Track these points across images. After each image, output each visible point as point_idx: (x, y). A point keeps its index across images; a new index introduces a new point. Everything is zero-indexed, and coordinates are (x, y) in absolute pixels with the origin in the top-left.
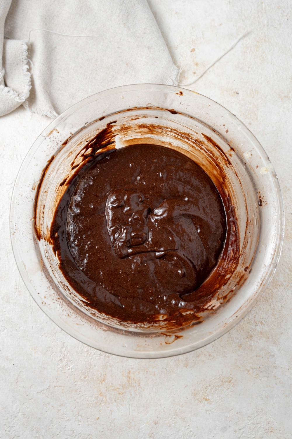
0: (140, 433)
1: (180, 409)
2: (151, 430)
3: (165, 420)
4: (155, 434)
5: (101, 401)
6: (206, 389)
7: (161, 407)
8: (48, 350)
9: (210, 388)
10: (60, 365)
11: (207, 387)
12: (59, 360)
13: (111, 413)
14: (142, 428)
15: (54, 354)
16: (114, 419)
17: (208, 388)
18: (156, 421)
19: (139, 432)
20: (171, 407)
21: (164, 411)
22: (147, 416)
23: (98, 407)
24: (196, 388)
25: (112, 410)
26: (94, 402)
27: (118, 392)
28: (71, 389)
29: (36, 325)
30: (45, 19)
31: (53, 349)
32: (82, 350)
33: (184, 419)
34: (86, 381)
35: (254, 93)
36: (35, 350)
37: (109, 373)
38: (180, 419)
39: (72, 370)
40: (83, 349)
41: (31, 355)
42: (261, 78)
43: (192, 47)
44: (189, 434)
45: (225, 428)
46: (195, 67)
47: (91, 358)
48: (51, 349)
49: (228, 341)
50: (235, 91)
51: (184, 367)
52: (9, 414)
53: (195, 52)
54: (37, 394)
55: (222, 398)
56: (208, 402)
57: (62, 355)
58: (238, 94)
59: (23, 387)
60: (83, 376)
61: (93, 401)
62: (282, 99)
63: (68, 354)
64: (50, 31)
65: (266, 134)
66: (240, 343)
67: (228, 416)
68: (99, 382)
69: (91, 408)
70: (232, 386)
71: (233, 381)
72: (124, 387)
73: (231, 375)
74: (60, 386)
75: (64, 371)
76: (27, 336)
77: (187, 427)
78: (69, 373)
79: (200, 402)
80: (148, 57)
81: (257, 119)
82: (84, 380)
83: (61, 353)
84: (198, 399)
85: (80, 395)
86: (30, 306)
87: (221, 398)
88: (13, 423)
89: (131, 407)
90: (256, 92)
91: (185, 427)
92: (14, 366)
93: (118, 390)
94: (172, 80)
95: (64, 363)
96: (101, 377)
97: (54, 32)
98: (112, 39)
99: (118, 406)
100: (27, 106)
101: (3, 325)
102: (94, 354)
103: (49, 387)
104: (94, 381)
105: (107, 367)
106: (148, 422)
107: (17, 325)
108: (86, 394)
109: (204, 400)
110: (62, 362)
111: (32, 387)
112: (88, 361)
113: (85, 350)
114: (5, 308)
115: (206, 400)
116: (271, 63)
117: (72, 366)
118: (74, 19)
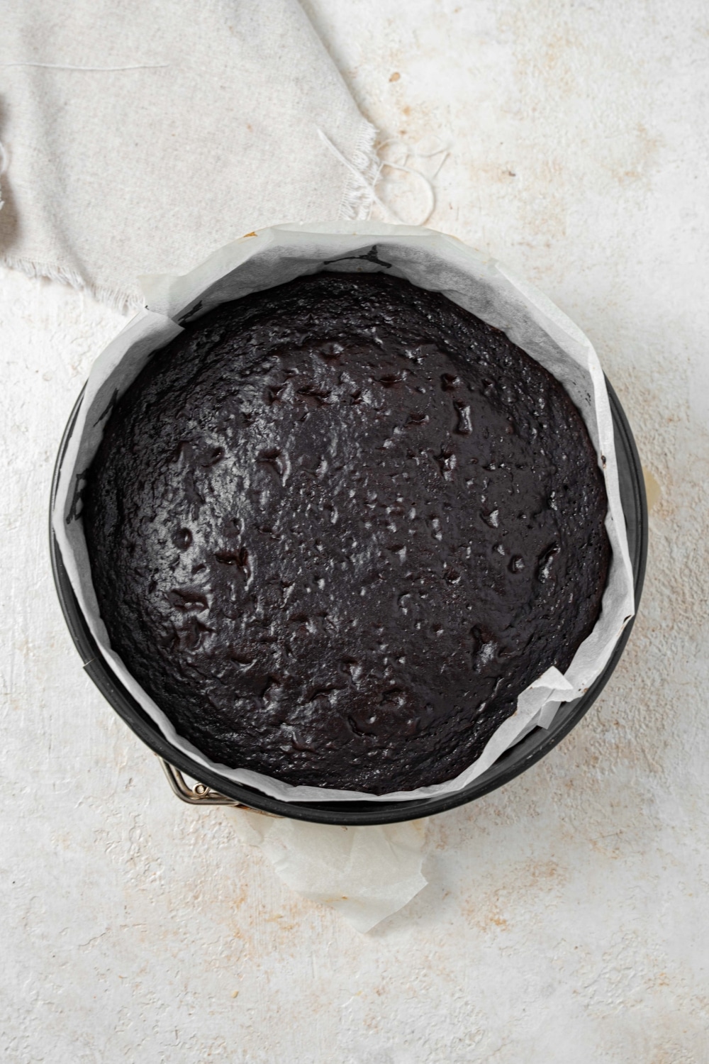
0: (343, 1021)
1: (436, 952)
2: (370, 1009)
3: (402, 983)
4: (379, 1018)
5: (241, 951)
6: (496, 897)
7: (389, 951)
8: (99, 838)
9: (505, 892)
10: (132, 871)
11: (497, 890)
12: (127, 861)
13: (268, 977)
14: (346, 1008)
15: (113, 846)
16: (277, 992)
17: (501, 892)
18: (380, 988)
19: (340, 1019)
20: (415, 948)
21: (397, 960)
22: (357, 977)
23: (233, 967)
24: (470, 897)
25: (269, 971)
26: (223, 956)
27: (280, 924)
28: (163, 928)
29: (64, 779)
30: (33, 36)
31: (110, 834)
32: (182, 830)
33: (448, 975)
34: (198, 906)
35: (552, 170)
36: (64, 841)
37: (254, 881)
38: (438, 975)
39: (163, 882)
40: (184, 829)
41: (56, 854)
42: (566, 133)
43: (393, 70)
44: (462, 1011)
45: (550, 986)
46: (404, 118)
47: (206, 847)
48: (104, 834)
49: (538, 775)
50: (504, 169)
51: (437, 848)
52: (12, 1005)
53: (399, 81)
54: (79, 949)
55: (536, 915)
56: (504, 927)
57: (133, 847)
58: (514, 175)
59: (43, 937)
60: (191, 895)
61: (221, 954)
62: (620, 180)
63: (150, 844)
64: (47, 65)
65: (588, 268)
66: (568, 778)
67: (555, 958)
68: (231, 904)
69: (217, 972)
70: (559, 883)
71: (560, 871)
72: (294, 911)
73: (553, 856)
74: (134, 925)
75: (142, 887)
76: (43, 808)
77: (457, 995)
78: (155, 889)
79: (484, 929)
81: (564, 233)
82: (193, 903)
83: (132, 843)
84: (479, 922)
85: (185, 942)
86: (44, 734)
87: (533, 915)
88: (23, 1027)
89: (314, 958)
90: (557, 167)
91: (453, 995)
92: (15, 885)
93: (279, 920)
95: (141, 867)
96: (234, 891)
97: (57, 66)
99: (283, 959)
102: (214, 837)
103: (108, 929)
104: (219, 904)
105: (248, 865)
106: (360, 992)
107: (15, 783)
108: (201, 939)
109: (494, 924)
110: (135, 865)
111: (64, 933)
112: (200, 856)
113: (191, 830)
115: (498, 923)
116: (588, 96)
117: (162, 871)
118: (105, 27)
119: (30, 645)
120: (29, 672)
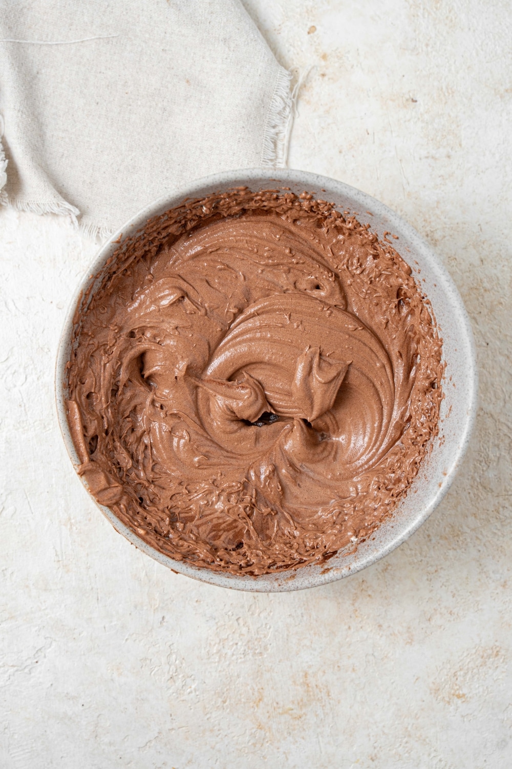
1: (413, 724)
3: (389, 750)
5: (264, 739)
6: (455, 678)
7: (377, 727)
8: (144, 665)
9: (462, 673)
10: (173, 687)
11: (456, 672)
12: (168, 680)
13: (286, 757)
15: (156, 669)
17: (458, 673)
18: (373, 755)
20: (396, 722)
21: (384, 733)
22: (355, 749)
23: (259, 752)
24: (435, 679)
25: (286, 751)
26: (250, 744)
27: (291, 715)
28: (202, 728)
29: (111, 622)
30: (6, 17)
31: (153, 660)
32: (208, 652)
33: (424, 740)
34: (227, 709)
35: (447, 94)
36: (118, 669)
37: (268, 685)
38: (417, 741)
39: (197, 693)
40: (209, 651)
41: (112, 680)
42: (455, 62)
43: (310, 24)
44: (438, 767)
45: (504, 740)
46: (323, 63)
47: (228, 663)
48: (148, 662)
49: (479, 580)
50: (407, 97)
51: (406, 644)
53: (316, 33)
54: (139, 750)
55: (487, 688)
56: (463, 700)
57: (171, 669)
58: (416, 101)
59: (110, 744)
60: (220, 700)
61: (248, 742)
62: (502, 97)
63: (184, 665)
64: (21, 41)
65: (482, 172)
66: (502, 580)
67: (505, 719)
68: (252, 704)
69: (247, 756)
70: (503, 662)
71: (503, 652)
72: (301, 704)
73: (496, 641)
74: (179, 728)
75: (182, 699)
76: (98, 646)
77: (432, 755)
78: (192, 699)
79: (449, 702)
80: (226, 59)
81: (460, 145)
82: (223, 706)
83: (170, 666)
84: (444, 698)
85: (220, 736)
86: (92, 589)
87: (485, 688)
89: (320, 739)
90: (450, 91)
91: (429, 755)
92: (84, 707)
93: (290, 712)
94: (281, 97)
95: (179, 683)
96: (253, 694)
97: (28, 42)
98: (147, 36)
99: (296, 742)
100: (7, 200)
101: (48, 635)
102: (233, 655)
103: (159, 733)
104: (242, 705)
105: (262, 673)
106: (358, 760)
107: (75, 629)
108: (232, 733)
109: (456, 698)
110: (174, 682)
111: (126, 740)
112: (224, 670)
113: (215, 651)
114: (45, 602)
115: (459, 697)
116: (469, 29)
117: (196, 685)
118: (65, 7)
119: (73, 521)
120: (74, 542)
